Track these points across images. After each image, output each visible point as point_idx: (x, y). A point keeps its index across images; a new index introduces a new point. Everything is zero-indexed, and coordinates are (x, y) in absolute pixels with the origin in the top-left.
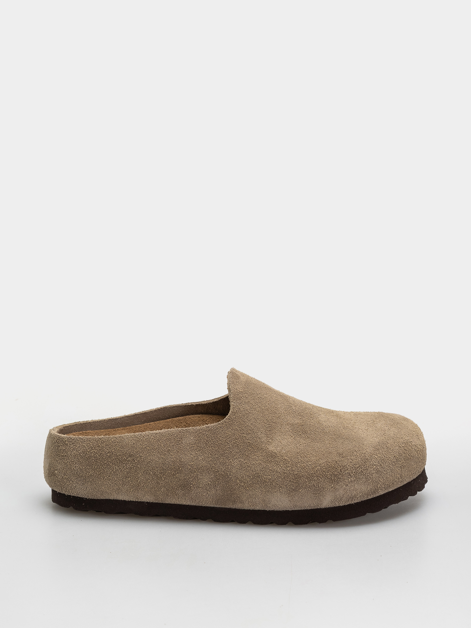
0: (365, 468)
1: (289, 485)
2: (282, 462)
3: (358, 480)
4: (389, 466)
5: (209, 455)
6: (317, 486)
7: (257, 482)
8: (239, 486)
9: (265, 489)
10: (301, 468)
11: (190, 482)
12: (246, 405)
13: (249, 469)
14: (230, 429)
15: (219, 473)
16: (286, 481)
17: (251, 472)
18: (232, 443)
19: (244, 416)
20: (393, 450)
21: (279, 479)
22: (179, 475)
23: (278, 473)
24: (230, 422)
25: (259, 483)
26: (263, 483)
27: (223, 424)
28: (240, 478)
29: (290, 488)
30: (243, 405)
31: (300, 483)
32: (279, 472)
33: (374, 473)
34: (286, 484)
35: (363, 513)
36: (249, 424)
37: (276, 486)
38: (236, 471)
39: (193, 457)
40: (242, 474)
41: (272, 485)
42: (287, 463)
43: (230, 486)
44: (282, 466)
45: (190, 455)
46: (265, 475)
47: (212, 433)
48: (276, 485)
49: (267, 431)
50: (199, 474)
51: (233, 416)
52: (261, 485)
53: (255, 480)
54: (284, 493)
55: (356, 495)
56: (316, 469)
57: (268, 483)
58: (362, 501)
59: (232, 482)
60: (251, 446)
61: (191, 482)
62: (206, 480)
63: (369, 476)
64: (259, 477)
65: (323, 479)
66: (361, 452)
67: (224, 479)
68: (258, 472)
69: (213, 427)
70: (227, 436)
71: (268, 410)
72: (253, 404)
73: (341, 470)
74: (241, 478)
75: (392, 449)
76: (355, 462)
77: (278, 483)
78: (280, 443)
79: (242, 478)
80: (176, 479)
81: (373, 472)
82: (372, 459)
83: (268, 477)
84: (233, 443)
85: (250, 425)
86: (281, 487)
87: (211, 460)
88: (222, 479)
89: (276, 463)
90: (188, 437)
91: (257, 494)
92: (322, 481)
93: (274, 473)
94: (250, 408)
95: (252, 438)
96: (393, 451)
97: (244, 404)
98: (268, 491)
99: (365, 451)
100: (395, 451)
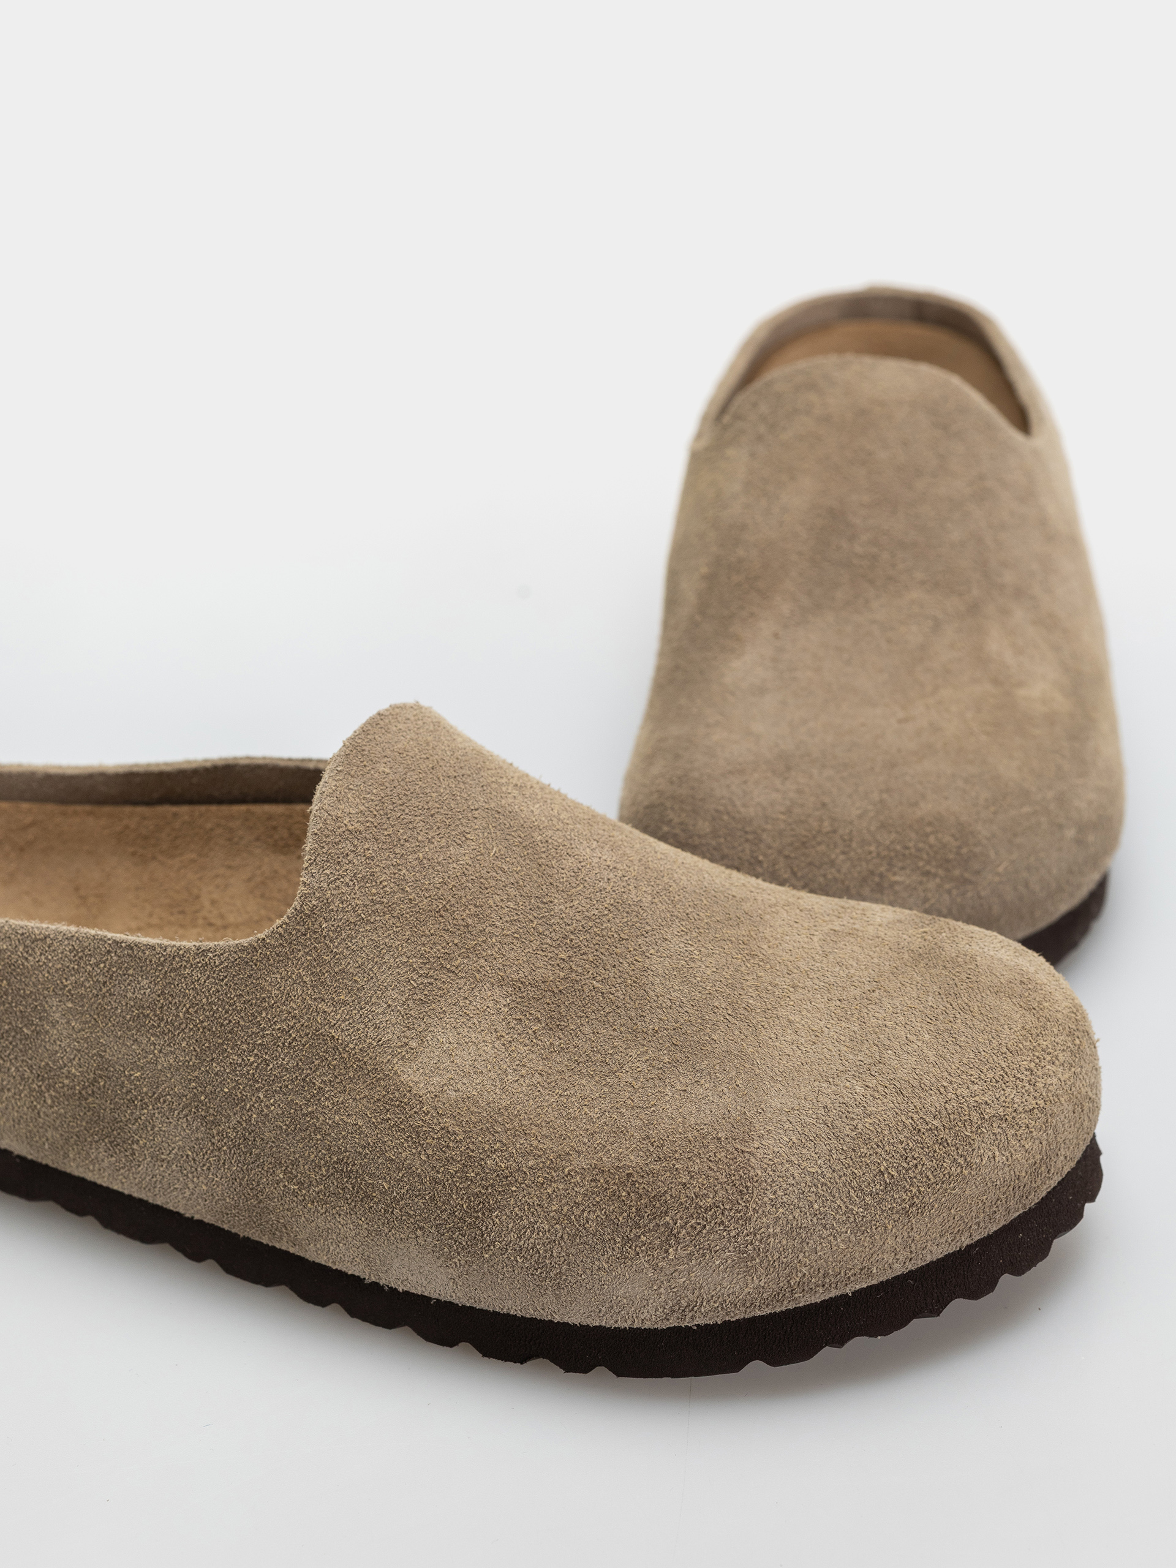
0: (739, 1212)
1: (450, 1228)
2: (433, 1139)
3: (704, 1255)
4: (847, 1207)
5: (193, 1058)
6: (546, 1251)
7: (341, 1192)
8: (284, 1191)
9: (368, 1221)
10: (498, 1175)
11: (129, 1132)
12: (357, 888)
13: (317, 1140)
14: (278, 976)
15: (221, 1129)
16: (439, 1212)
17: (323, 1151)
18: (274, 1030)
19: (338, 930)
20: (878, 1146)
21: (416, 1200)
22: (97, 1101)
23: (414, 1178)
24: (284, 947)
25: (348, 1196)
26: (362, 1201)
27: (257, 952)
28: (285, 1162)
29: (451, 1238)
30: (344, 889)
31: (487, 1228)
32: (419, 1176)
33: (775, 1235)
34: (438, 1222)
35: (733, 1364)
36: (349, 963)
37: (405, 1220)
38: (274, 1138)
39: (139, 1054)
40: (294, 1152)
41: (392, 1212)
42: (451, 1144)
43: (254, 1180)
44: (430, 1152)
45: (132, 1042)
46: (371, 1175)
47: (214, 978)
48: (404, 1218)
49: (410, 1003)
50: (156, 1115)
51: (298, 927)
52: (353, 1204)
53: (336, 1184)
54: (433, 1251)
55: (696, 1306)
56: (550, 1191)
57: (377, 1204)
58: (726, 1323)
59: (263, 1169)
60: (341, 1054)
61: (133, 1135)
62: (179, 1140)
63: (752, 1244)
64: (350, 1177)
65: (571, 1230)
66: (738, 1146)
67: (235, 1153)
68: (348, 1159)
69: (222, 954)
70: (264, 998)
71: (441, 916)
72: (384, 887)
73: (638, 1210)
74: (291, 1166)
75: (876, 1140)
76: (703, 1185)
77: (412, 1213)
78: (445, 1060)
79: (293, 1165)
80: (88, 1114)
81: (771, 1230)
82: (773, 1181)
83: (380, 1182)
84: (279, 1029)
85: (351, 970)
86: (421, 1228)
87: (197, 1077)
88: (231, 1151)
89: (412, 1138)
90: (132, 976)
91: (342, 1231)
92: (566, 1237)
93: (400, 1175)
94: (368, 902)
95: (351, 1021)
96: (879, 1150)
97: (351, 883)
98: (379, 1233)
99: (756, 1146)
100: (887, 1148)
